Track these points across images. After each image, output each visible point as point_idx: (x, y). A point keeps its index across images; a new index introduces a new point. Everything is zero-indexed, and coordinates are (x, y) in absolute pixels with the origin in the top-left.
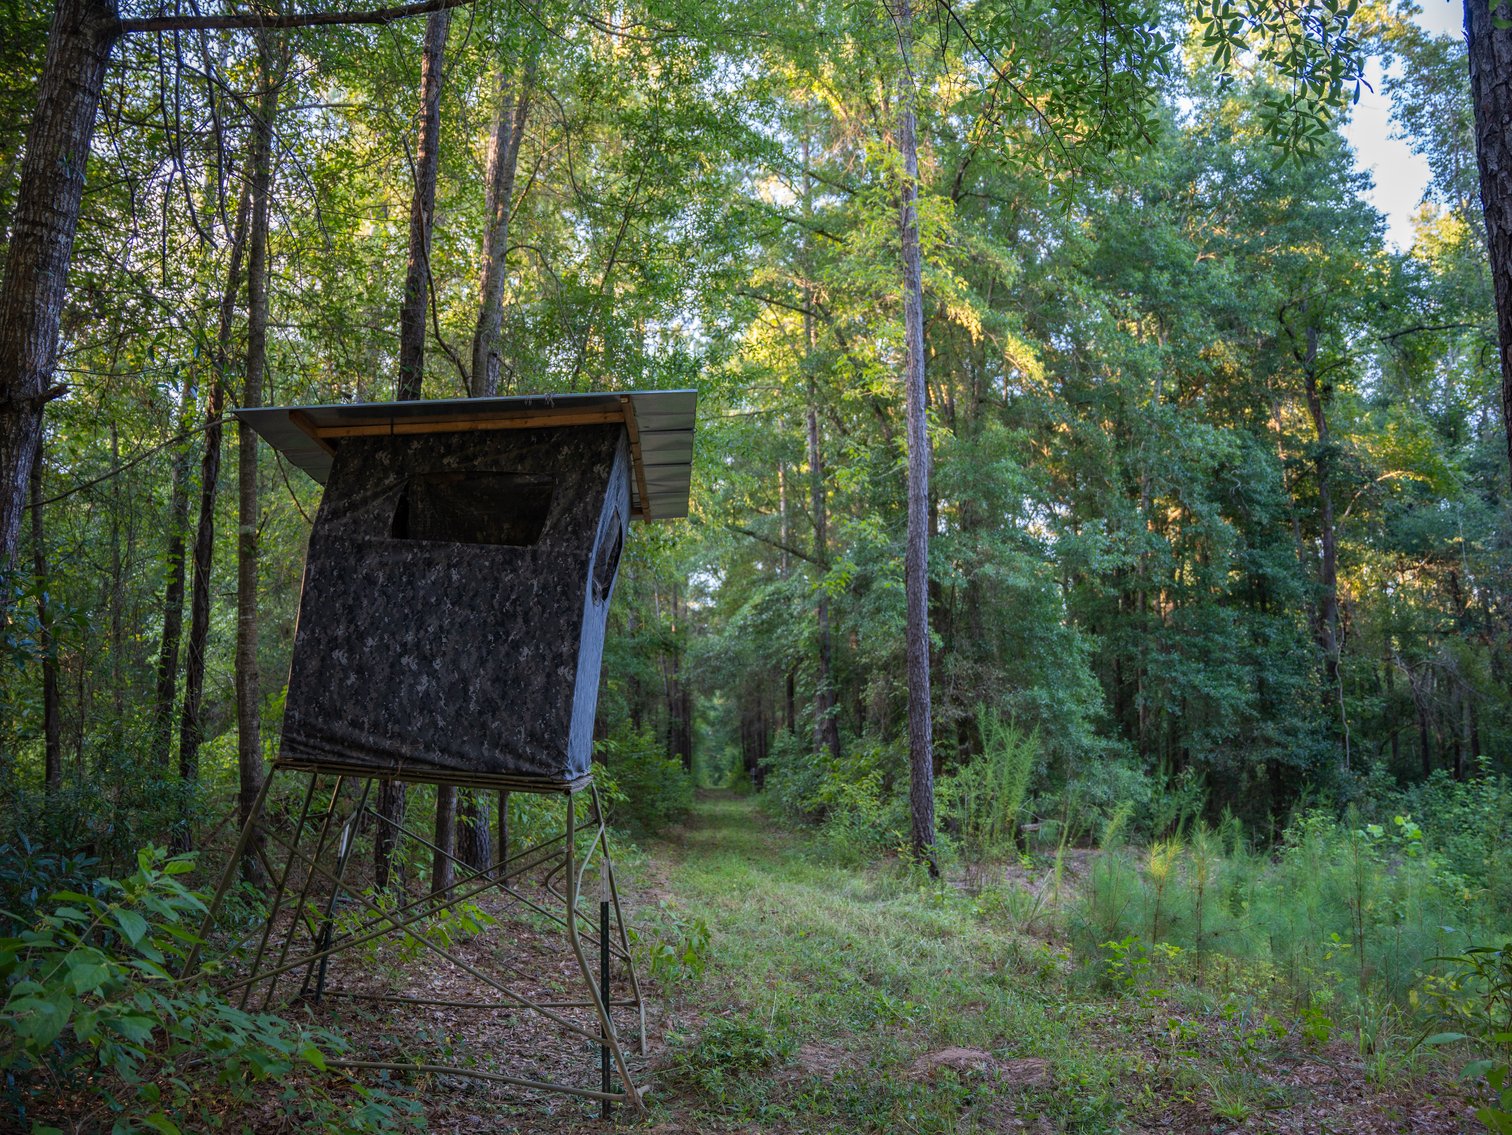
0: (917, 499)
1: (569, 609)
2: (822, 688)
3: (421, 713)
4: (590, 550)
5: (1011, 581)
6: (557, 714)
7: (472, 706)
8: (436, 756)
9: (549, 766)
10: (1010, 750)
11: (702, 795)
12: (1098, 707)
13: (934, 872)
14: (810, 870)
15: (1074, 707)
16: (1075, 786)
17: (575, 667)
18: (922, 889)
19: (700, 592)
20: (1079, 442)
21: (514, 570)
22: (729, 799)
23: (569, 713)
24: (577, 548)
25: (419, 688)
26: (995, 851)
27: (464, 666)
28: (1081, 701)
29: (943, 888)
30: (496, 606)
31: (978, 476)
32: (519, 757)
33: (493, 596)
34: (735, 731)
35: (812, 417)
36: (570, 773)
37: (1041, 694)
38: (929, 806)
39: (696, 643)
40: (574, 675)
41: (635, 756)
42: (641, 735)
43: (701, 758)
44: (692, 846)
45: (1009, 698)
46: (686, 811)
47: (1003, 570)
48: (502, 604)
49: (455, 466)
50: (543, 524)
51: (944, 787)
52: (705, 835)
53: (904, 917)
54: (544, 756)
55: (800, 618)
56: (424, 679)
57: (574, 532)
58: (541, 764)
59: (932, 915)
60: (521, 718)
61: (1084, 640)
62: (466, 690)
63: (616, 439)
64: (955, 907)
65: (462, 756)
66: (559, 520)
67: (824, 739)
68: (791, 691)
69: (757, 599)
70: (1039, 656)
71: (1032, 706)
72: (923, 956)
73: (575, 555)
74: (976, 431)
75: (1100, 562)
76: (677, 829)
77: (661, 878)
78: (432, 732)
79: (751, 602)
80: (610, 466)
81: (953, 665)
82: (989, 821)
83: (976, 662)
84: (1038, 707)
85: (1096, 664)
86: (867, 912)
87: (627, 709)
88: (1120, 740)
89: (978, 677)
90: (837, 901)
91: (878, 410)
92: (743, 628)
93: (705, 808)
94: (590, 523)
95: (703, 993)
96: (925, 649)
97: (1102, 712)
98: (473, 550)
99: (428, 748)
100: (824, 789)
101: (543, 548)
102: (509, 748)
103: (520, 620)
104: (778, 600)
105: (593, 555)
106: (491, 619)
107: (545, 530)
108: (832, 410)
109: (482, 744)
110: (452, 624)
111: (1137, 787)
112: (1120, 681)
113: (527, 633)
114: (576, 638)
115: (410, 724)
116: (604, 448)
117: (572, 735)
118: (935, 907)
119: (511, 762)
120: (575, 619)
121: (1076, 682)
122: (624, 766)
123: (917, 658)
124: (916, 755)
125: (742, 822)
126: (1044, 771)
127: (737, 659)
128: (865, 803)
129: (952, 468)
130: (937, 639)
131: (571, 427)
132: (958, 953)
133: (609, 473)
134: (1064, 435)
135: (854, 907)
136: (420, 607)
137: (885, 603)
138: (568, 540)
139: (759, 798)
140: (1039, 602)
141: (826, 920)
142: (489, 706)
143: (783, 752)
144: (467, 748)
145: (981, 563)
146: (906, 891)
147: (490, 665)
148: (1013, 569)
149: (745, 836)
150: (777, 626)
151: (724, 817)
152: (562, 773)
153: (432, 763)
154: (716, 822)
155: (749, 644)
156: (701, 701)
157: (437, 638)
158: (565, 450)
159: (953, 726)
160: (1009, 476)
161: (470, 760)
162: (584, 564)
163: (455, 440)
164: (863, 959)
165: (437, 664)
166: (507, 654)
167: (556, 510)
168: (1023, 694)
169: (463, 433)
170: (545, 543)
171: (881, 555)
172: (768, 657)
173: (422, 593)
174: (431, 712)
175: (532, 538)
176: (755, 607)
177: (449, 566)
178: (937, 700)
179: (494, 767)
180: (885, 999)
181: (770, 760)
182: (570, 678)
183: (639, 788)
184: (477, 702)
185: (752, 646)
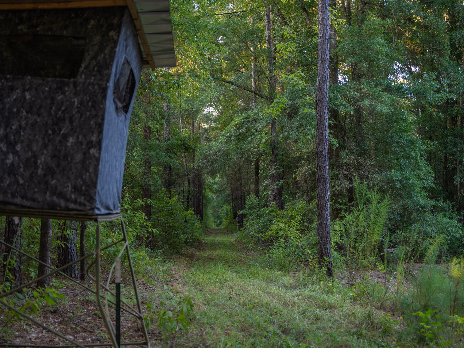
0: (323, 61)
1: (96, 115)
2: (273, 170)
3: (9, 175)
4: (108, 81)
5: (379, 109)
6: (90, 176)
7: (40, 172)
8: (18, 200)
9: (85, 205)
10: (374, 204)
11: (207, 231)
12: (430, 182)
13: (330, 272)
14: (262, 272)
15: (415, 182)
16: (416, 227)
17: (100, 149)
18: (322, 282)
19: (207, 118)
20: (426, 27)
21: (64, 93)
22: (224, 234)
23: (96, 175)
24: (101, 80)
25: (8, 161)
26: (365, 262)
27: (35, 148)
28: (419, 178)
29: (333, 282)
30: (53, 113)
31: (361, 48)
32: (68, 200)
33: (51, 108)
34: (228, 196)
35: (268, 15)
36: (99, 209)
37: (396, 174)
38: (328, 237)
39: (203, 145)
40: (100, 153)
41: (166, 209)
42: (170, 197)
43: (209, 212)
44: (199, 259)
45: (377, 176)
46: (198, 241)
47: (375, 103)
48: (56, 113)
49: (25, 30)
50: (80, 66)
51: (337, 226)
52: (208, 253)
53: (310, 297)
54: (82, 199)
55: (261, 132)
56: (11, 156)
57: (98, 71)
58: (81, 204)
59: (326, 297)
60: (69, 178)
61: (423, 144)
62: (36, 162)
63: (122, 16)
64: (340, 293)
65: (34, 200)
66: (89, 64)
67: (274, 200)
68: (257, 173)
69: (237, 120)
70: (395, 153)
71: (391, 181)
72: (317, 319)
73: (99, 84)
74: (362, 21)
75: (433, 98)
76: (192, 250)
77: (177, 276)
78: (15, 187)
79: (234, 123)
80: (119, 32)
81: (345, 157)
82: (362, 245)
83: (358, 155)
84: (394, 182)
85: (430, 157)
86: (289, 295)
87: (159, 182)
88: (444, 202)
89: (359, 164)
90: (273, 289)
91: (305, 10)
92: (228, 138)
93: (209, 239)
94: (108, 66)
95: (188, 339)
96: (327, 147)
97: (432, 185)
98: (38, 81)
99: (13, 196)
100: (274, 227)
101: (80, 80)
102: (61, 195)
103: (67, 122)
104: (248, 121)
105: (111, 84)
106: (50, 122)
107: (81, 69)
108: (279, 10)
109: (46, 193)
110: (27, 124)
111: (453, 228)
112: (446, 168)
113: (72, 129)
114: (101, 132)
115: (2, 182)
116: (115, 21)
117: (99, 187)
118: (328, 292)
119: (63, 203)
120: (100, 121)
121: (417, 167)
122: (160, 215)
123: (321, 152)
124: (321, 207)
125: (228, 246)
126: (398, 218)
127: (226, 155)
128: (293, 234)
129: (346, 44)
130: (335, 142)
131: (95, 8)
132: (337, 318)
133: (118, 36)
134: (418, 24)
135: (283, 292)
136: (7, 114)
137: (305, 121)
138: (95, 76)
139: (240, 233)
140: (397, 122)
141: (266, 299)
142: (50, 171)
143: (252, 208)
144: (37, 196)
145: (362, 99)
146: (313, 284)
147: (50, 148)
148: (381, 102)
149: (230, 254)
150: (248, 136)
151: (220, 244)
152: (93, 209)
153: (16, 205)
154: (214, 246)
155: (232, 146)
156: (209, 180)
157: (17, 132)
158: (92, 22)
159: (345, 192)
160: (380, 48)
161: (39, 202)
162: (104, 90)
163: (25, 15)
164: (282, 321)
165: (18, 147)
166: (60, 142)
167: (87, 58)
168: (386, 174)
169: (30, 11)
170: (81, 77)
171: (303, 93)
172: (243, 153)
173: (8, 106)
174: (15, 175)
175: (73, 74)
176: (236, 125)
177: (24, 91)
178: (335, 177)
179: (53, 206)
180: (290, 342)
181: (244, 211)
182: (97, 155)
183: (170, 227)
184: (42, 169)
185: (235, 148)
